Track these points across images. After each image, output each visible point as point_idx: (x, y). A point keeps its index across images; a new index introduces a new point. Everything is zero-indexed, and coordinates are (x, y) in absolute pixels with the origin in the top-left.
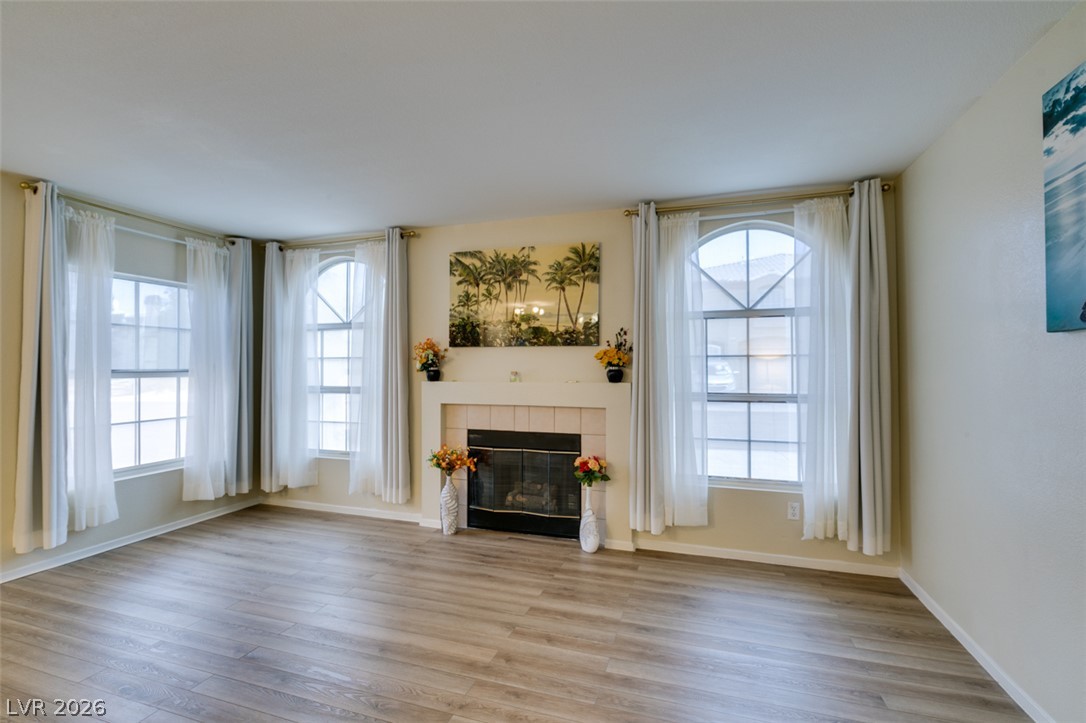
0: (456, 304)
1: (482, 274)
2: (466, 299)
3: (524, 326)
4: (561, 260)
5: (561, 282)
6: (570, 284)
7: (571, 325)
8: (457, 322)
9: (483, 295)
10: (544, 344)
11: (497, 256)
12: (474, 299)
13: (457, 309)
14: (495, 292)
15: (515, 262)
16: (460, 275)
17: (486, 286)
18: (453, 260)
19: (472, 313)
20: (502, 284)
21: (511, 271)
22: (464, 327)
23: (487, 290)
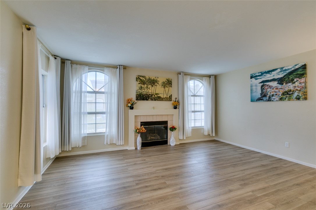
0: (138, 89)
1: (145, 82)
2: (141, 88)
3: (156, 96)
4: (164, 81)
5: (164, 86)
6: (166, 87)
7: (166, 96)
8: (138, 94)
9: (146, 87)
10: (161, 100)
11: (149, 78)
12: (143, 88)
13: (139, 90)
14: (149, 87)
15: (154, 80)
16: (139, 82)
17: (146, 85)
18: (137, 77)
19: (142, 92)
20: (151, 85)
21: (153, 82)
22: (140, 95)
23: (147, 86)
